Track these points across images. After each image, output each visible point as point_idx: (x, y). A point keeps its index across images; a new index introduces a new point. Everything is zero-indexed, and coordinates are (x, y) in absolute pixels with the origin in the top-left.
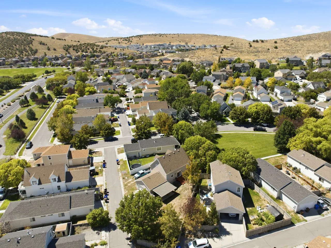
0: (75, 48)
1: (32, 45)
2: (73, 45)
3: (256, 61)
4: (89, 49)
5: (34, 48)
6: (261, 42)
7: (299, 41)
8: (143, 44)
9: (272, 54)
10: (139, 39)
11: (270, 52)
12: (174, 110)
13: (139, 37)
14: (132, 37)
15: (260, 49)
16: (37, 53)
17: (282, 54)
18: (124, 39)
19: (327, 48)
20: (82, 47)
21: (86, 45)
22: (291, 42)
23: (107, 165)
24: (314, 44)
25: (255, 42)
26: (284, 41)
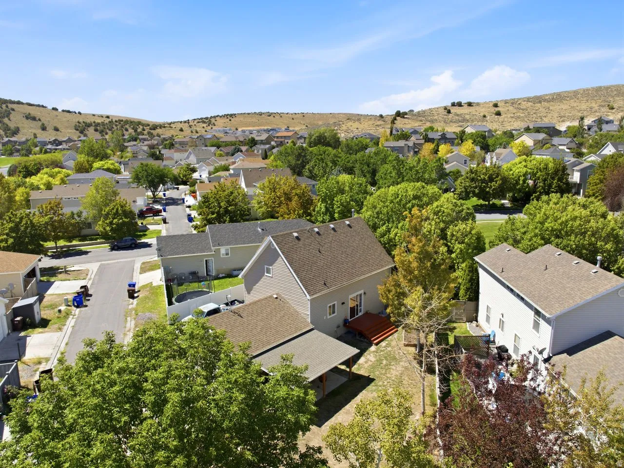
0: (98, 128)
1: (9, 120)
2: (94, 122)
3: (469, 127)
4: (127, 130)
5: (12, 125)
6: (468, 106)
7: (540, 102)
8: (237, 129)
9: (492, 124)
10: (228, 120)
11: (489, 121)
12: (311, 182)
13: (228, 116)
14: (215, 117)
15: (467, 117)
16: (17, 134)
17: (512, 123)
18: (201, 120)
19: (596, 111)
20: (114, 126)
21: (122, 123)
22: (524, 105)
23: (91, 303)
24: (570, 107)
25: (455, 106)
26: (511, 103)
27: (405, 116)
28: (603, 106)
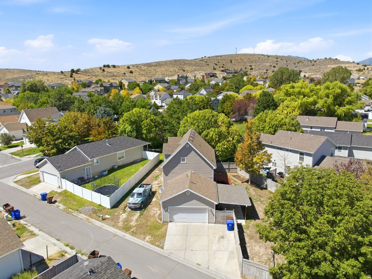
6: (113, 67)
7: (150, 66)
11: (128, 76)
15: (115, 74)
22: (143, 68)
24: (165, 70)
25: (106, 67)
26: (136, 67)
27: (78, 73)
28: (180, 70)
